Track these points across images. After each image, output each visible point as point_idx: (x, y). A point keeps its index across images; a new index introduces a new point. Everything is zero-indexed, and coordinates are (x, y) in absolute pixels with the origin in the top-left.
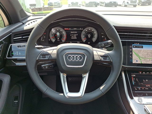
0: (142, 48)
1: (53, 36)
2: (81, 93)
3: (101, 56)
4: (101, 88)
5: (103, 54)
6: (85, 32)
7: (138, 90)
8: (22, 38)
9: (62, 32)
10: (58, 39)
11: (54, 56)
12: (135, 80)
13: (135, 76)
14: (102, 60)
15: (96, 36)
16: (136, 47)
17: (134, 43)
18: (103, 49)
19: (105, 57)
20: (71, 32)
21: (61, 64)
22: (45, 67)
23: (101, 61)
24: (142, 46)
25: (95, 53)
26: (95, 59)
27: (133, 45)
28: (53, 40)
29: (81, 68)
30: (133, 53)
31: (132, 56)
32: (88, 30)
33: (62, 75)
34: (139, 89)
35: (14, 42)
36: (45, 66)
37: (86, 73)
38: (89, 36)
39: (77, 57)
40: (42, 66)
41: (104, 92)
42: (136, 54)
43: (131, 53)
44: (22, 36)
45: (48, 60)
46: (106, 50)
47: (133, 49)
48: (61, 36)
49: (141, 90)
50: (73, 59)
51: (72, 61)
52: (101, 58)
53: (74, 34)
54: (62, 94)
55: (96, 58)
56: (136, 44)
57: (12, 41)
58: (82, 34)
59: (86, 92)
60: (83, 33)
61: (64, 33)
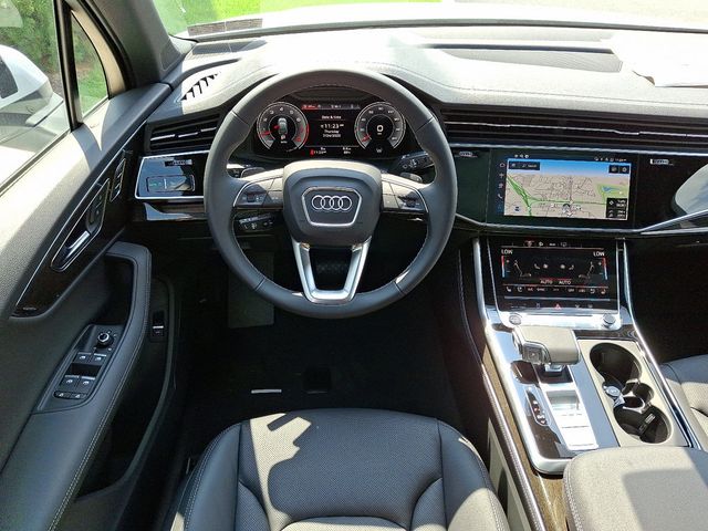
0: (538, 169)
1: (267, 130)
2: (347, 292)
3: (402, 198)
4: (399, 280)
5: (406, 192)
6: (367, 116)
7: (515, 292)
8: (176, 138)
9: (295, 117)
10: (283, 137)
11: (276, 197)
12: (511, 263)
13: (510, 252)
14: (404, 208)
15: (400, 130)
16: (519, 166)
17: (512, 153)
18: (412, 175)
19: (410, 199)
20: (324, 117)
21: (294, 219)
22: (249, 224)
23: (399, 210)
24: (538, 164)
25: (386, 188)
26: (385, 206)
27: (509, 160)
28: (268, 143)
29: (346, 228)
30: (508, 186)
31: (503, 195)
32: (376, 111)
33: (297, 245)
34: (520, 289)
35: (152, 148)
36: (250, 222)
37: (363, 242)
38: (380, 129)
39: (336, 200)
40: (241, 221)
41: (406, 288)
42: (516, 188)
43: (501, 185)
44: (177, 133)
45: (262, 206)
46: (419, 182)
47: (509, 172)
48: (292, 126)
49: (525, 292)
50: (327, 206)
51: (323, 212)
52: (401, 202)
53: (331, 122)
54: (300, 294)
55: (389, 202)
56: (519, 157)
57: (147, 146)
58: (357, 125)
59: (359, 290)
60: (360, 119)
61: (302, 120)
